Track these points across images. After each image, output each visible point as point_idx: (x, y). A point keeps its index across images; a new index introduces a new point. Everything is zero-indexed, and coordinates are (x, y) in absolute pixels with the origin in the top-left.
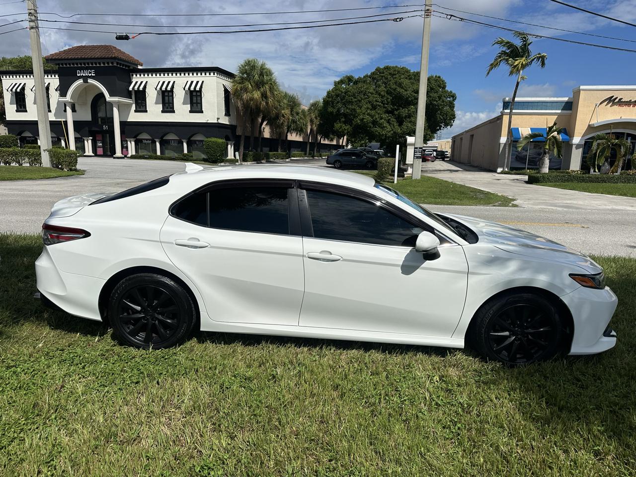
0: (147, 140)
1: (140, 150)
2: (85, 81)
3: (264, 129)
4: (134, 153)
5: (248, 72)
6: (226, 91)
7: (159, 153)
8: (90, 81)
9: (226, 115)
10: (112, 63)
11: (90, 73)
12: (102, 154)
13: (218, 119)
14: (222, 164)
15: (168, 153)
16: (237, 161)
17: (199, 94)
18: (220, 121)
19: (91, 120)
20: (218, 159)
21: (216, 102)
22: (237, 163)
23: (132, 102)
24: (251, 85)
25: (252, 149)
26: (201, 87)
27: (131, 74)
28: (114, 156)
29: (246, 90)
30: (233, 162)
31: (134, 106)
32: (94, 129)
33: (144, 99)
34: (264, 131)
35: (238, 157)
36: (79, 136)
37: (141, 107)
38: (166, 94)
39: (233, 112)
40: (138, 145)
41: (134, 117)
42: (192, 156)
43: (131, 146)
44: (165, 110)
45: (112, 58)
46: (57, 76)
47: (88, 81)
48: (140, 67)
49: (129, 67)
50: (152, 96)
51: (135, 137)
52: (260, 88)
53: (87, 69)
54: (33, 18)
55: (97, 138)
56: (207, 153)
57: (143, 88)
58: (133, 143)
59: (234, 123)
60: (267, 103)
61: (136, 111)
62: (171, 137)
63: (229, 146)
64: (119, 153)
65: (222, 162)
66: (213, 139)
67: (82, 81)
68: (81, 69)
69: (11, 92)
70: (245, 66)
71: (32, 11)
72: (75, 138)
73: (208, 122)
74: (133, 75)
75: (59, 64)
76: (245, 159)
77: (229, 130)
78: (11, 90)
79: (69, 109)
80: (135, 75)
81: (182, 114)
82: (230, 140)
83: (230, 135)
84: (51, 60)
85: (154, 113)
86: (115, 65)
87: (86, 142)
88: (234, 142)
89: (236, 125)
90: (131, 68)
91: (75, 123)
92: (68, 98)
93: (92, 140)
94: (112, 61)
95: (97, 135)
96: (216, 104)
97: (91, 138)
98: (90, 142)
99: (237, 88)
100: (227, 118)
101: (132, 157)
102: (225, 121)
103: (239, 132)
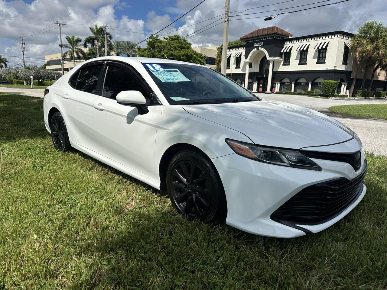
0: (287, 82)
1: (282, 89)
2: (258, 49)
3: (379, 74)
4: (278, 91)
5: (365, 31)
6: (346, 47)
7: (293, 91)
8: (260, 49)
9: (343, 64)
10: (273, 37)
11: (261, 44)
12: (261, 91)
13: (335, 67)
14: (333, 98)
15: (299, 91)
16: (347, 96)
17: (324, 51)
18: (336, 69)
19: (258, 71)
20: (330, 94)
21: (336, 55)
22: (346, 98)
23: (282, 59)
24: (367, 41)
25: (362, 88)
26: (327, 46)
27: (284, 42)
28: (266, 92)
29: (361, 45)
30: (343, 97)
31: (283, 62)
32: (259, 77)
33: (289, 57)
34: (379, 76)
35: (348, 94)
36: (251, 81)
37: (287, 62)
38: (303, 53)
39: (350, 62)
40: (282, 86)
41: (282, 68)
42: (313, 93)
43: (278, 86)
44: (301, 63)
45: (273, 34)
46: (244, 48)
47: (259, 49)
48: (290, 37)
49: (283, 38)
50: (294, 55)
51: (281, 81)
52: (374, 42)
53: (259, 42)
54: (227, 16)
55: (261, 82)
56: (322, 90)
57: (289, 51)
58: (279, 85)
59: (350, 70)
60: (378, 54)
61: (283, 65)
62: (302, 80)
63: (343, 86)
64: (269, 90)
65: (333, 97)
66: (329, 81)
67: (256, 49)
68: (256, 42)
69: (235, 58)
70: (365, 27)
71: (227, 12)
72: (248, 82)
73: (328, 69)
74: (285, 43)
75: (246, 41)
76: (353, 95)
77: (344, 75)
78: (235, 57)
79: (248, 66)
80: (286, 43)
81: (312, 65)
82: (344, 82)
83: (344, 78)
84: (243, 39)
85: (294, 66)
86: (275, 37)
87: (254, 84)
88: (347, 83)
89: (351, 71)
90: (285, 38)
91: (250, 74)
92: (248, 60)
93: (257, 83)
94: (273, 35)
95: (260, 80)
96: (336, 57)
97: (257, 82)
98: (256, 84)
99: (354, 44)
100: (344, 66)
101: (277, 93)
102: (343, 68)
103: (353, 76)
